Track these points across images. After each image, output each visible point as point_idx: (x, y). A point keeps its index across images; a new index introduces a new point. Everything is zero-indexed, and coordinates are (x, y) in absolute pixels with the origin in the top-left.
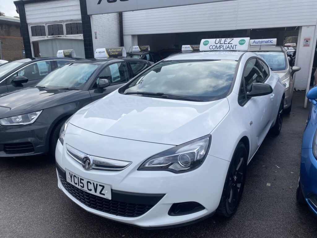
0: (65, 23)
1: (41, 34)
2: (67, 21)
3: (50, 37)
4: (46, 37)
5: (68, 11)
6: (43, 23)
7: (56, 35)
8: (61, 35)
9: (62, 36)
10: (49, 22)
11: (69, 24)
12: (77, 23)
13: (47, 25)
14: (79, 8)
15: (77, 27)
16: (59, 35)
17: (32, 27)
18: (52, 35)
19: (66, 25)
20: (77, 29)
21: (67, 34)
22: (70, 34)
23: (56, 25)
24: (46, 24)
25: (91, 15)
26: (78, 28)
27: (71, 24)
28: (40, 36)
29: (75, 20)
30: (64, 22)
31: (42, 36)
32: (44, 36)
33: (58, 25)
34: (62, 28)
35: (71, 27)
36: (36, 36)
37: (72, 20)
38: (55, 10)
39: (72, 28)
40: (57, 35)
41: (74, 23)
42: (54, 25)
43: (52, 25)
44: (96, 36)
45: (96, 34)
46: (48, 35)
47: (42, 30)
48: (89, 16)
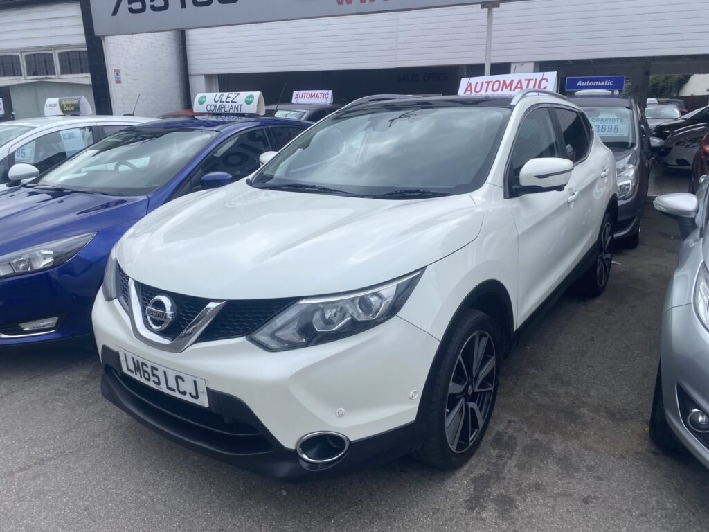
0: (58, 51)
1: (14, 72)
2: (60, 47)
3: (31, 79)
4: (22, 78)
5: (61, 27)
6: (17, 51)
7: (41, 75)
8: (51, 74)
9: (53, 76)
10: (27, 48)
11: (64, 53)
12: (79, 52)
13: (24, 54)
14: (82, 23)
15: (80, 58)
16: (47, 74)
18: (35, 74)
19: (60, 54)
20: (81, 63)
21: (63, 72)
22: (67, 73)
23: (41, 54)
24: (21, 52)
25: (104, 37)
26: (83, 61)
27: (68, 52)
28: (11, 76)
29: (76, 46)
30: (55, 50)
31: (14, 75)
32: (18, 75)
33: (44, 54)
34: (53, 61)
35: (69, 59)
36: (5, 75)
37: (68, 45)
38: (37, 25)
39: (71, 61)
40: (43, 74)
41: (75, 52)
42: (38, 54)
43: (34, 55)
44: (118, 78)
45: (118, 74)
46: (26, 74)
47: (15, 66)
48: (100, 38)
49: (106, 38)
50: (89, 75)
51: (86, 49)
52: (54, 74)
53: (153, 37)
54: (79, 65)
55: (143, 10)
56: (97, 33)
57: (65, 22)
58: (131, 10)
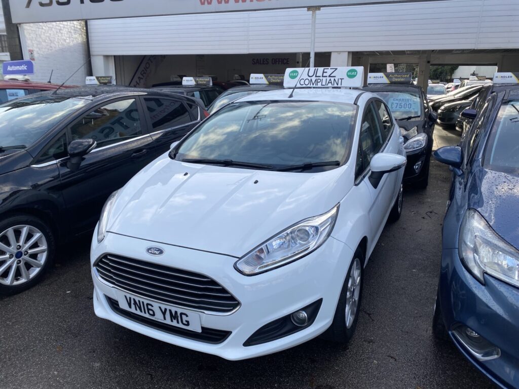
12: (0, 35)
15: (1, 40)
26: (3, 43)
44: (32, 56)
45: (32, 53)
48: (17, 25)
49: (22, 25)
50: (8, 54)
51: (5, 34)
53: (62, 26)
54: (0, 45)
55: (50, 4)
56: (14, 21)
58: (42, 4)
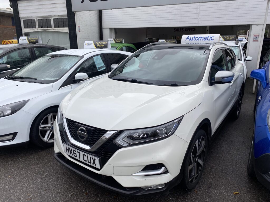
0: (53, 18)
1: (32, 27)
2: (55, 16)
3: (40, 29)
4: (36, 29)
5: (55, 8)
6: (34, 17)
7: (44, 28)
8: (49, 28)
10: (39, 16)
11: (56, 19)
12: (63, 18)
13: (37, 19)
14: (65, 6)
15: (63, 21)
16: (47, 27)
17: (24, 21)
18: (42, 27)
21: (55, 27)
22: (57, 27)
23: (45, 19)
25: (76, 12)
27: (58, 18)
29: (62, 16)
32: (34, 28)
33: (47, 19)
34: (51, 22)
35: (58, 21)
36: (28, 28)
37: (59, 15)
38: (44, 6)
41: (61, 18)
43: (42, 19)
44: (79, 30)
45: (79, 28)
46: (38, 28)
47: (33, 23)
48: (74, 12)
50: (68, 28)
51: (67, 17)
52: (51, 27)
53: (90, 12)
54: (63, 24)
57: (58, 5)
